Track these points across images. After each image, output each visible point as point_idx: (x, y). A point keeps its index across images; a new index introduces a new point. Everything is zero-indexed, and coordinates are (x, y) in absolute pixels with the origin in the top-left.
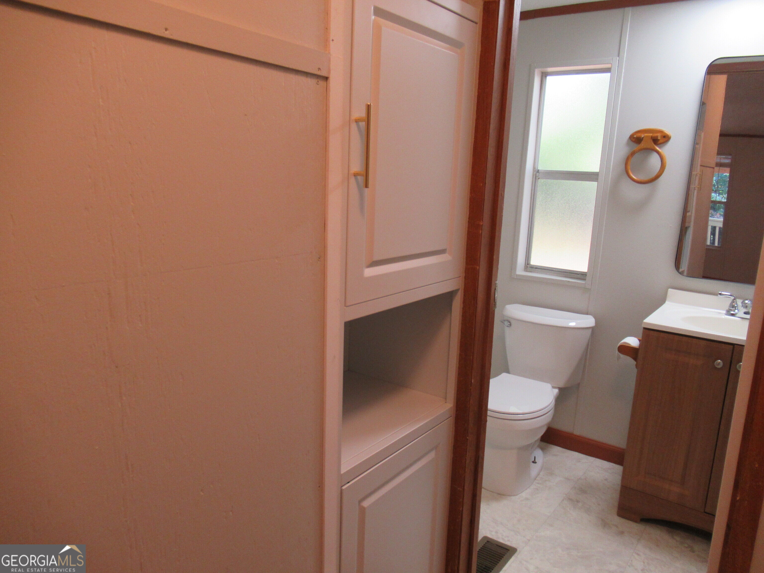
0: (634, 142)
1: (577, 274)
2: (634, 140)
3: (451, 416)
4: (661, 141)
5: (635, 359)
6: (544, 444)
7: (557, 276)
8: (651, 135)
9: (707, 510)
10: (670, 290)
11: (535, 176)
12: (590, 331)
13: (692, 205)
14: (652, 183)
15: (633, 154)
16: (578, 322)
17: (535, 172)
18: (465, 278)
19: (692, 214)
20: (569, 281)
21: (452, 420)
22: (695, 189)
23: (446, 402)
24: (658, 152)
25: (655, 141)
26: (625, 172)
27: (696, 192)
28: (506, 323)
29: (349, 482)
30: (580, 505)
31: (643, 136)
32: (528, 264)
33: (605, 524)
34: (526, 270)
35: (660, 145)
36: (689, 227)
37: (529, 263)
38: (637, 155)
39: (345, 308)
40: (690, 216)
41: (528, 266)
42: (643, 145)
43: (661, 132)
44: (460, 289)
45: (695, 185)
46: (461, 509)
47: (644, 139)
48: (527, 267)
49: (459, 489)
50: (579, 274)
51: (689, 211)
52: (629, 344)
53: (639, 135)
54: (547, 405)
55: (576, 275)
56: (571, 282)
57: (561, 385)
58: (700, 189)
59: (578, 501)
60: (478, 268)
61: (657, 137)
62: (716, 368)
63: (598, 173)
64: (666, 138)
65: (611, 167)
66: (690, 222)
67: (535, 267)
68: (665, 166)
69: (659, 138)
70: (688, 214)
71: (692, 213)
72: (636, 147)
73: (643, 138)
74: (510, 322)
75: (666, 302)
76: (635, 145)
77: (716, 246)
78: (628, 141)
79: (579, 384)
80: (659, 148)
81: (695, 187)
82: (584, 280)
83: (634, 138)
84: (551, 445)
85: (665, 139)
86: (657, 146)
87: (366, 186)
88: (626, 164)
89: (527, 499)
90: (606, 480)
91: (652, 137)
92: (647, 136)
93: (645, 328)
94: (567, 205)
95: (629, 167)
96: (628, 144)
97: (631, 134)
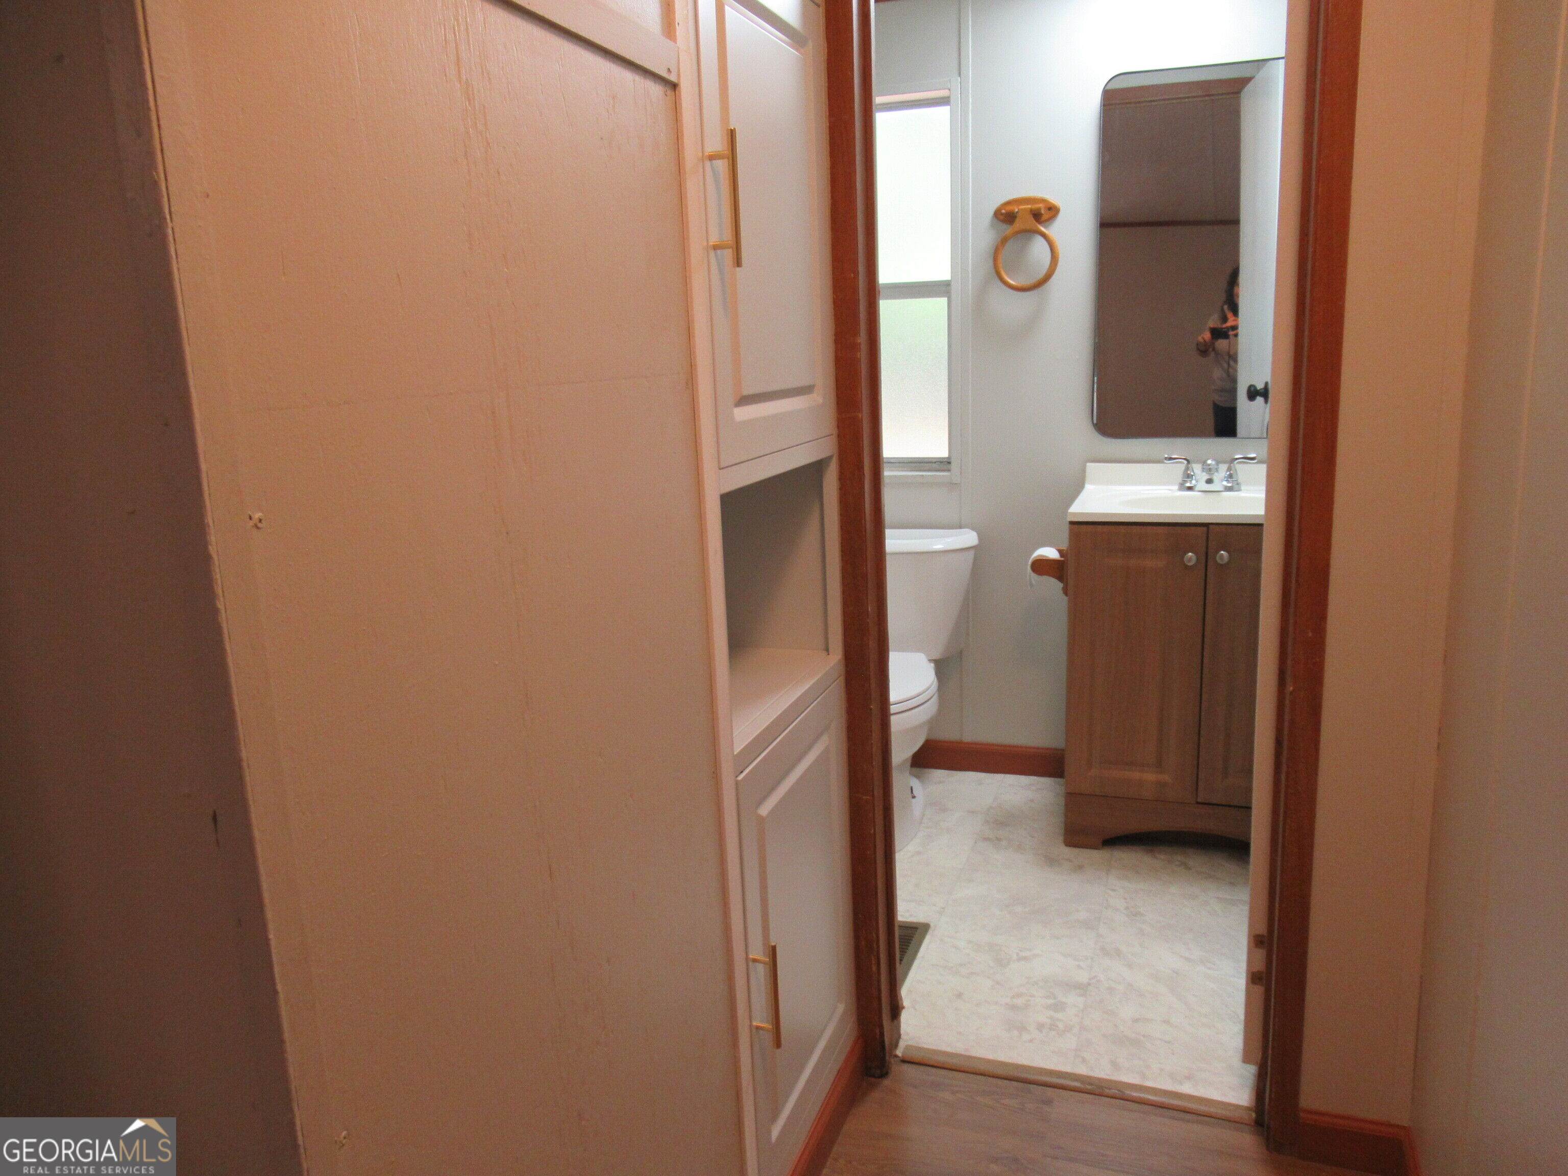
0: (1003, 221)
1: (930, 462)
2: (1002, 217)
3: (841, 675)
4: (1045, 217)
5: (1060, 578)
6: (916, 770)
7: (898, 471)
8: (1030, 206)
9: (1199, 800)
10: (1088, 464)
12: (972, 553)
14: (1040, 289)
15: (1004, 241)
16: (949, 540)
18: (839, 436)
20: (923, 476)
21: (841, 681)
23: (828, 654)
24: (1044, 235)
25: (1037, 216)
26: (995, 274)
29: (742, 772)
30: (1004, 843)
31: (1017, 210)
33: (1051, 861)
35: (1047, 223)
38: (1009, 245)
39: (720, 471)
42: (1018, 225)
43: (1043, 201)
44: (835, 456)
46: (873, 831)
47: (1019, 215)
49: (864, 797)
50: (935, 462)
52: (1047, 557)
53: (1010, 208)
54: (927, 685)
55: (930, 464)
56: (926, 476)
57: (937, 655)
59: (999, 840)
60: (860, 416)
61: (1039, 209)
62: (1186, 567)
63: (950, 281)
64: (1053, 211)
65: (970, 268)
68: (1058, 258)
69: (1043, 212)
72: (1009, 230)
73: (1017, 212)
75: (1087, 486)
76: (1004, 226)
78: (992, 220)
79: (961, 652)
80: (1045, 227)
82: (949, 470)
83: (1002, 214)
84: (927, 770)
85: (1051, 213)
86: (1042, 226)
87: (738, 262)
88: (995, 260)
89: (919, 853)
90: (1032, 801)
91: (1031, 210)
92: (1025, 210)
93: (1072, 523)
95: (1000, 265)
96: (992, 225)
97: (997, 209)
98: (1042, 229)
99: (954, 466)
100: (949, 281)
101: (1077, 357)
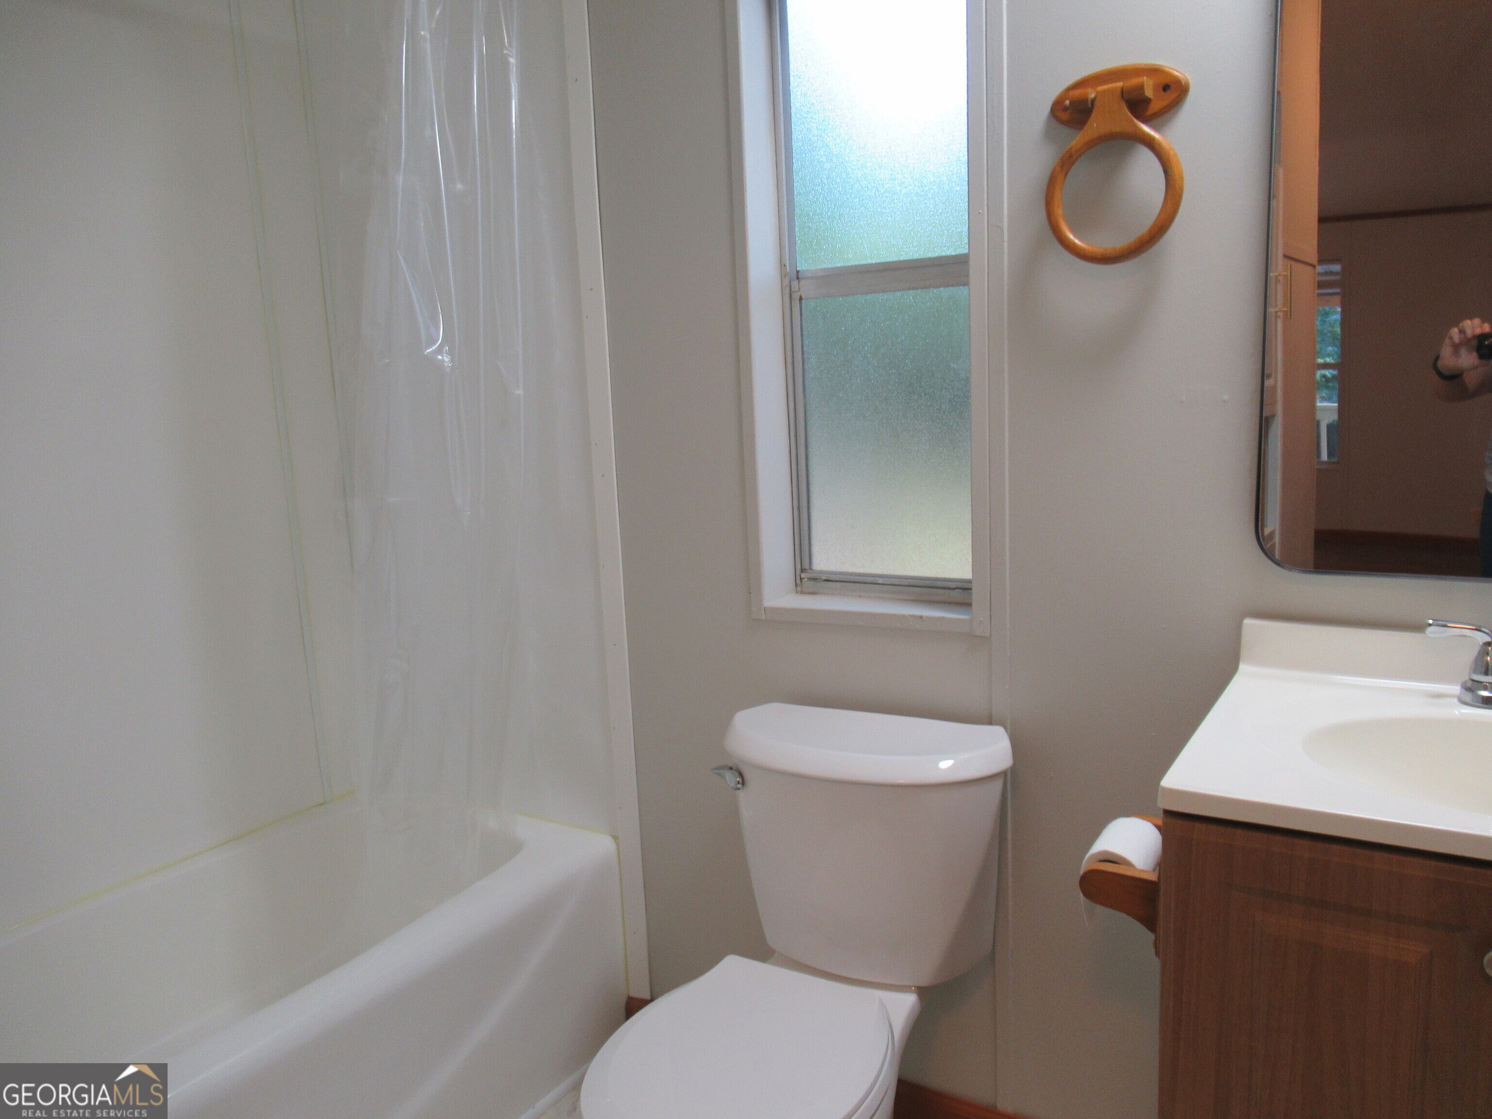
0: (1069, 123)
2: (1065, 116)
4: (1155, 107)
5: (1150, 922)
8: (1121, 86)
10: (1248, 622)
11: (787, 291)
12: (998, 788)
13: (1276, 359)
14: (1143, 256)
15: (1067, 163)
17: (786, 281)
19: (1277, 382)
20: (921, 617)
22: (1276, 317)
24: (1150, 144)
25: (1138, 104)
26: (1048, 231)
27: (1280, 323)
28: (731, 778)
31: (1093, 96)
32: (803, 570)
34: (799, 589)
35: (1155, 121)
36: (1273, 416)
37: (806, 566)
40: (1274, 387)
41: (803, 575)
42: (1095, 126)
43: (1150, 71)
45: (1276, 306)
47: (1098, 104)
48: (801, 579)
50: (954, 589)
51: (1269, 376)
53: (1080, 95)
56: (930, 619)
57: (924, 979)
58: (1288, 316)
61: (1143, 90)
63: (967, 253)
64: (1174, 91)
65: (1006, 220)
66: (1274, 403)
67: (824, 578)
68: (1182, 190)
69: (1151, 95)
70: (1268, 383)
71: (1276, 380)
72: (1078, 139)
73: (1093, 101)
74: (741, 775)
75: (1243, 667)
76: (1065, 131)
77: (1324, 462)
78: (1048, 122)
80: (1153, 128)
81: (1276, 312)
82: (970, 606)
83: (1066, 109)
85: (1171, 96)
86: (1145, 124)
88: (1049, 201)
91: (1124, 94)
92: (1110, 92)
93: (1169, 814)
94: (893, 371)
95: (1059, 211)
96: (1049, 134)
97: (1055, 101)
98: (1146, 128)
99: (977, 596)
100: (965, 254)
101: (1226, 397)
